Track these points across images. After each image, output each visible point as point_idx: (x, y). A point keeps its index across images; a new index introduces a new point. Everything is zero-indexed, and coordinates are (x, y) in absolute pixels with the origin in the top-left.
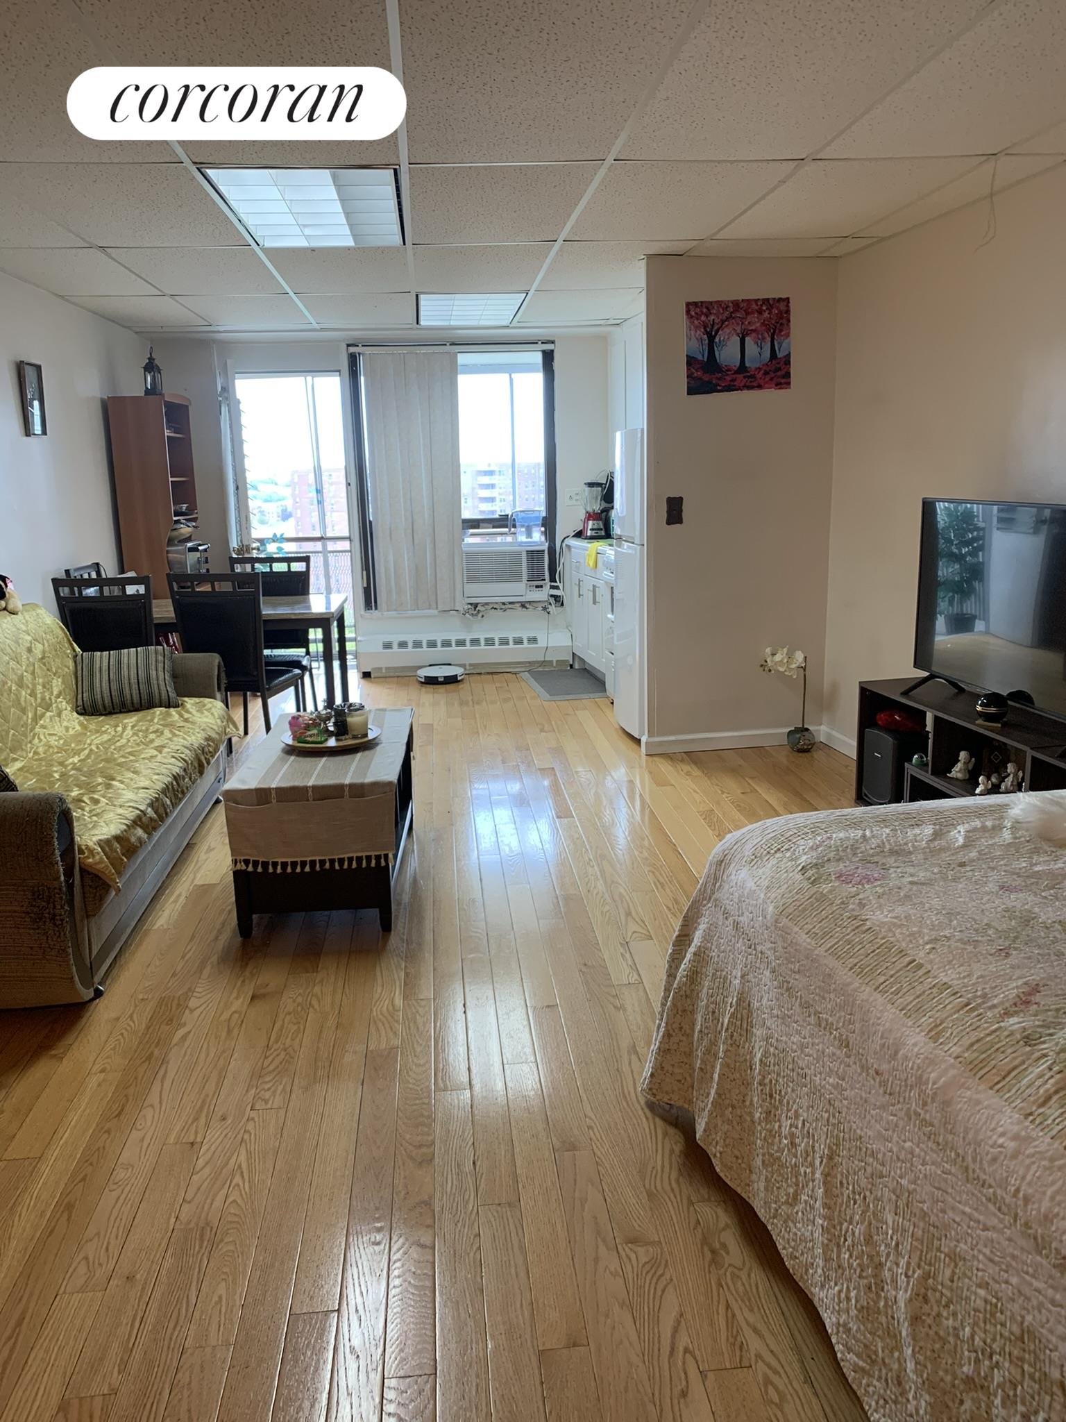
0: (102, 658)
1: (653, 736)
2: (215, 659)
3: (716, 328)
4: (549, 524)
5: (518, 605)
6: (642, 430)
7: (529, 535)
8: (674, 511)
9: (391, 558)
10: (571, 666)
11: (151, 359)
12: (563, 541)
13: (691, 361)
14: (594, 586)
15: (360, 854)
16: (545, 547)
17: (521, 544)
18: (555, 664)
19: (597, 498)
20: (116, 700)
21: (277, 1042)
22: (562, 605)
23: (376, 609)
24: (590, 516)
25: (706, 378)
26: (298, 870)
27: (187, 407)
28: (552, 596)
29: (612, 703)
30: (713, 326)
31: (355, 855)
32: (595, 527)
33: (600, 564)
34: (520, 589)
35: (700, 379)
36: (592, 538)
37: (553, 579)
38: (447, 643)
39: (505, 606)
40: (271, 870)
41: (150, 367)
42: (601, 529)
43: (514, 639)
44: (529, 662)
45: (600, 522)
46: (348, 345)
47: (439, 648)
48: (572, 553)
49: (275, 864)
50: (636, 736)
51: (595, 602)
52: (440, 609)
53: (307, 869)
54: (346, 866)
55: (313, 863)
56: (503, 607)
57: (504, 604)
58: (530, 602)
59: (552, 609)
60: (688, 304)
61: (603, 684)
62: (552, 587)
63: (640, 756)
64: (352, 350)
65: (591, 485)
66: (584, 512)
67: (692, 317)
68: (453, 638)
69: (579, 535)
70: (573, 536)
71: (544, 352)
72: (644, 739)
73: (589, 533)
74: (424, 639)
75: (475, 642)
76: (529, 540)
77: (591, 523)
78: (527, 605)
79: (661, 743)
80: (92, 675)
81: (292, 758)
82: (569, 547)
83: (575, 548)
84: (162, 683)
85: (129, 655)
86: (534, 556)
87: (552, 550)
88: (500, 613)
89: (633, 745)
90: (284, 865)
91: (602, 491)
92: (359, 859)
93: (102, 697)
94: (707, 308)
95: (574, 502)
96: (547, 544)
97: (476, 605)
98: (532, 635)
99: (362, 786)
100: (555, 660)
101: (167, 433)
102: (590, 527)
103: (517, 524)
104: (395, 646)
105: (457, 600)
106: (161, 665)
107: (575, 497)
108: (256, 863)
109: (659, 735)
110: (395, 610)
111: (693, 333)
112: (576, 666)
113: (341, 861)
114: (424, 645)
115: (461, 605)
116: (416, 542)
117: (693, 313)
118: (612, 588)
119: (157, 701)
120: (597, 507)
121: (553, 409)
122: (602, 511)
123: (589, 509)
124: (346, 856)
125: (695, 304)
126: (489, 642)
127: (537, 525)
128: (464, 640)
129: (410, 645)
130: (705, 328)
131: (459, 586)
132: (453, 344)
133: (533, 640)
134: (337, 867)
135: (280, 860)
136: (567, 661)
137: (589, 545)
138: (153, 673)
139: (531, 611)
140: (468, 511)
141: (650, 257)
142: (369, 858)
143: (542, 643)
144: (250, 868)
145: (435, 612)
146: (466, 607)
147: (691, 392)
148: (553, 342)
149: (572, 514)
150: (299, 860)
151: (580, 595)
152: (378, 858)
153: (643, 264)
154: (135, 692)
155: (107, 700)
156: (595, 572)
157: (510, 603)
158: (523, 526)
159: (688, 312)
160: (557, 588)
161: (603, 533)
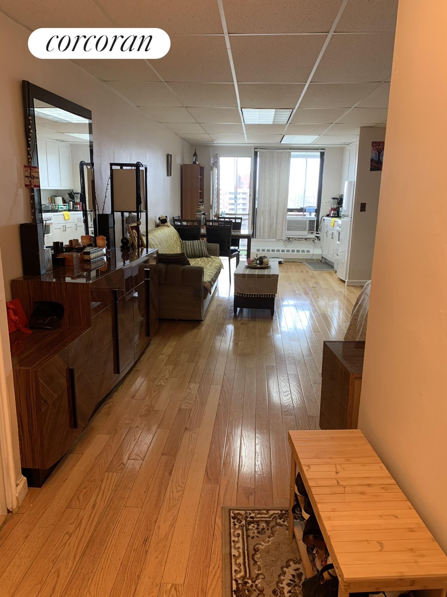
0: (188, 243)
1: (350, 280)
2: (218, 245)
3: (381, 150)
4: (318, 211)
5: (304, 239)
6: (354, 181)
7: (310, 214)
8: (363, 207)
9: (262, 221)
10: (321, 261)
11: (195, 152)
12: (322, 218)
13: (372, 160)
14: (333, 233)
15: (267, 294)
16: (316, 219)
17: (307, 218)
18: (315, 260)
19: (335, 203)
20: (193, 254)
21: (250, 331)
22: (320, 240)
23: (255, 238)
24: (332, 209)
25: (377, 166)
26: (251, 296)
27: (204, 168)
28: (316, 236)
29: (336, 272)
30: (380, 149)
31: (266, 294)
32: (334, 213)
33: (335, 225)
34: (305, 234)
35: (375, 166)
36: (333, 217)
37: (317, 231)
38: (278, 251)
39: (300, 239)
40: (244, 296)
41: (195, 155)
42: (336, 214)
43: (302, 250)
44: (306, 259)
45: (336, 212)
46: (255, 149)
47: (276, 252)
48: (325, 222)
49: (245, 295)
50: (344, 280)
51: (332, 238)
52: (277, 239)
53: (253, 296)
54: (263, 297)
55: (255, 295)
56: (299, 239)
57: (299, 238)
58: (308, 238)
59: (316, 241)
60: (373, 142)
61: (332, 267)
62: (317, 233)
63: (345, 286)
64: (256, 150)
65: (334, 199)
66: (330, 208)
67: (374, 146)
68: (281, 249)
69: (328, 216)
70: (326, 216)
71: (321, 152)
72: (346, 281)
73: (332, 215)
74: (271, 249)
75: (288, 251)
76: (310, 217)
77: (332, 212)
78: (307, 239)
79: (352, 282)
80: (186, 247)
81: (248, 269)
82: (324, 220)
83: (327, 220)
84: (205, 250)
85: (196, 242)
86: (312, 222)
87: (318, 221)
88: (297, 241)
89: (343, 283)
90: (247, 295)
91: (338, 201)
92: (267, 295)
93: (189, 253)
94: (379, 144)
95: (327, 204)
96: (316, 218)
97: (289, 238)
98: (308, 249)
99: (270, 275)
100: (315, 259)
101: (199, 177)
102: (332, 213)
103: (306, 211)
104: (261, 251)
105: (283, 237)
106: (204, 246)
107: (327, 203)
108: (240, 294)
109: (352, 279)
110: (262, 239)
111: (373, 151)
112: (323, 261)
113: (262, 295)
114: (271, 251)
115: (284, 238)
116: (271, 215)
117: (374, 145)
118: (339, 233)
119: (204, 255)
120: (335, 207)
121: (323, 172)
122: (337, 208)
123: (332, 207)
124: (264, 294)
125: (375, 142)
126: (293, 251)
127: (314, 212)
128: (284, 250)
129: (266, 251)
130: (378, 150)
131: (284, 231)
132: (290, 149)
133: (308, 251)
134: (261, 297)
135: (246, 293)
136: (320, 259)
137: (332, 219)
138: (203, 247)
139: (308, 242)
140: (290, 206)
141: (361, 127)
142: (270, 295)
143: (311, 253)
144: (239, 295)
145: (275, 240)
146: (286, 239)
147: (371, 170)
148: (324, 149)
149: (326, 208)
150: (251, 294)
151: (327, 236)
152: (272, 295)
153: (359, 129)
154: (198, 252)
155: (191, 254)
156: (333, 228)
157: (301, 238)
158: (308, 212)
159: (372, 145)
160: (319, 234)
161: (337, 215)
